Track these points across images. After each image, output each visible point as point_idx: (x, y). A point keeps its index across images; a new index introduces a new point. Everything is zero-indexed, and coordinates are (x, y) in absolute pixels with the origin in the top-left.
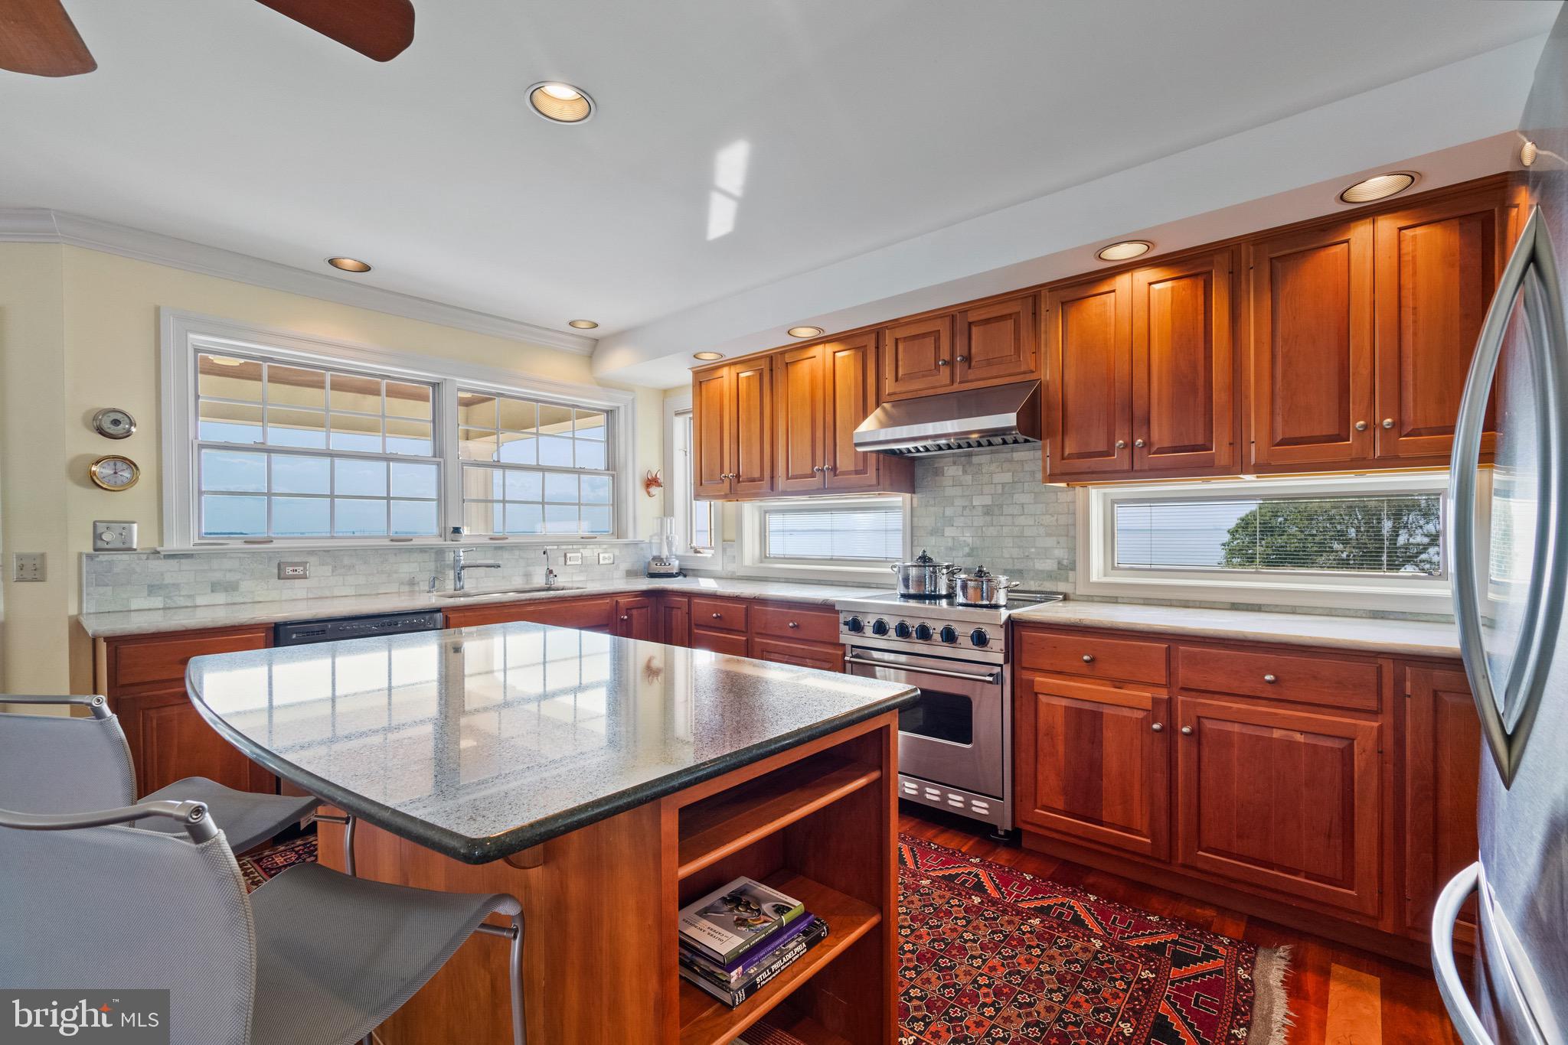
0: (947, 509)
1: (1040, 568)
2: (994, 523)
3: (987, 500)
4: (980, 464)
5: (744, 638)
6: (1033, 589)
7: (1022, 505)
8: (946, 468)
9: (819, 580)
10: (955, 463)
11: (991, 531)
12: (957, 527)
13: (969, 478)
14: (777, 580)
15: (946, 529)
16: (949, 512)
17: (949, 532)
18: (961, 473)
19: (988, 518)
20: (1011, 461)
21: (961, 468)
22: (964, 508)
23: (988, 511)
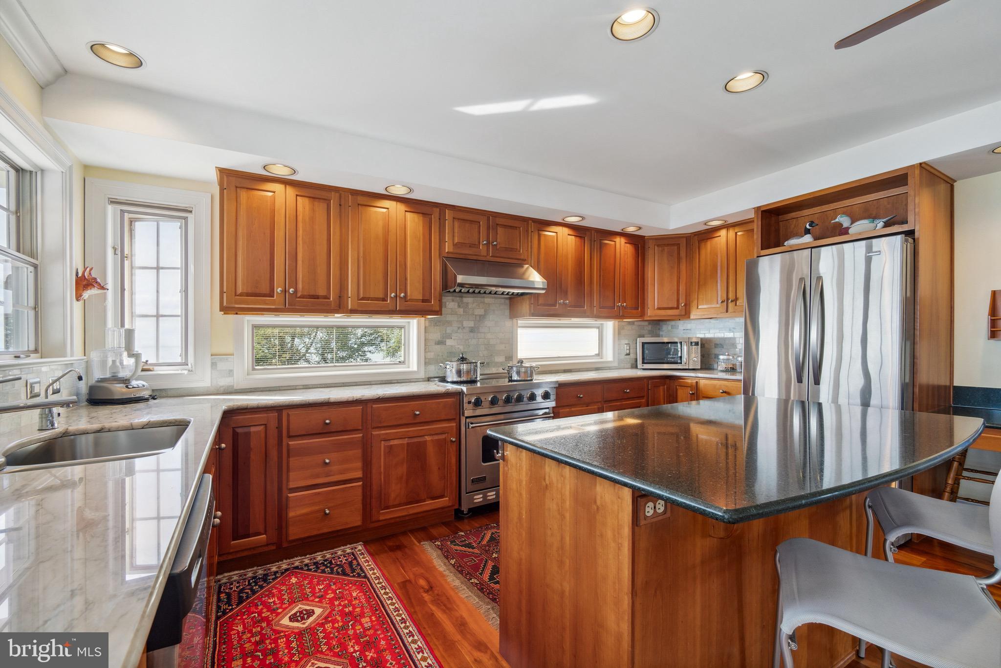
0: (448, 328)
1: (498, 361)
2: (475, 337)
3: (471, 324)
4: (468, 303)
5: (361, 435)
6: (494, 372)
7: (489, 327)
8: (447, 303)
9: (343, 383)
10: (453, 301)
11: (474, 342)
12: (454, 339)
13: (461, 310)
14: (294, 388)
15: (447, 340)
16: (449, 330)
17: (449, 342)
18: (456, 307)
19: (472, 334)
20: (484, 303)
21: (457, 304)
22: (459, 328)
23: (472, 330)
